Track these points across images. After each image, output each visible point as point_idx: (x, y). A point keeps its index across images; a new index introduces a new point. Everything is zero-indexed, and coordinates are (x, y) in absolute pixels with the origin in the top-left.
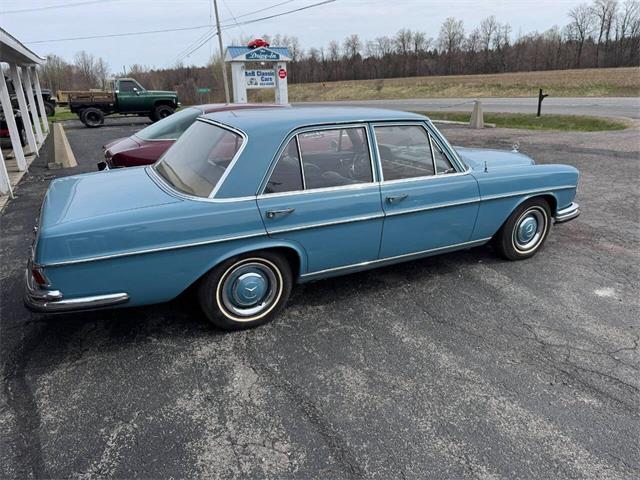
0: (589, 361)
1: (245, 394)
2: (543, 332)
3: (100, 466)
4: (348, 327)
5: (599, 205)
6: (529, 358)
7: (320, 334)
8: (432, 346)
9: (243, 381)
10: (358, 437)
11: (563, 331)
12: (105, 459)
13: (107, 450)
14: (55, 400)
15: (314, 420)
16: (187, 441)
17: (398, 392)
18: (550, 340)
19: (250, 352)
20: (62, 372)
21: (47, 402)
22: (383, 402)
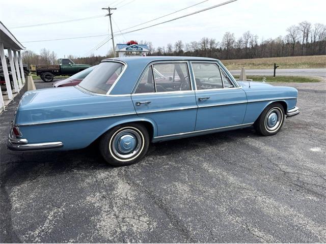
0: (310, 180)
1: (124, 195)
2: (284, 167)
3: (43, 228)
4: (180, 165)
5: (309, 113)
6: (277, 179)
7: (164, 168)
8: (225, 173)
9: (123, 189)
10: (186, 215)
11: (294, 166)
12: (46, 225)
13: (48, 221)
14: (20, 198)
15: (161, 207)
16: (92, 216)
17: (207, 194)
18: (288, 170)
19: (127, 176)
20: (25, 185)
21: (16, 199)
22: (199, 199)
